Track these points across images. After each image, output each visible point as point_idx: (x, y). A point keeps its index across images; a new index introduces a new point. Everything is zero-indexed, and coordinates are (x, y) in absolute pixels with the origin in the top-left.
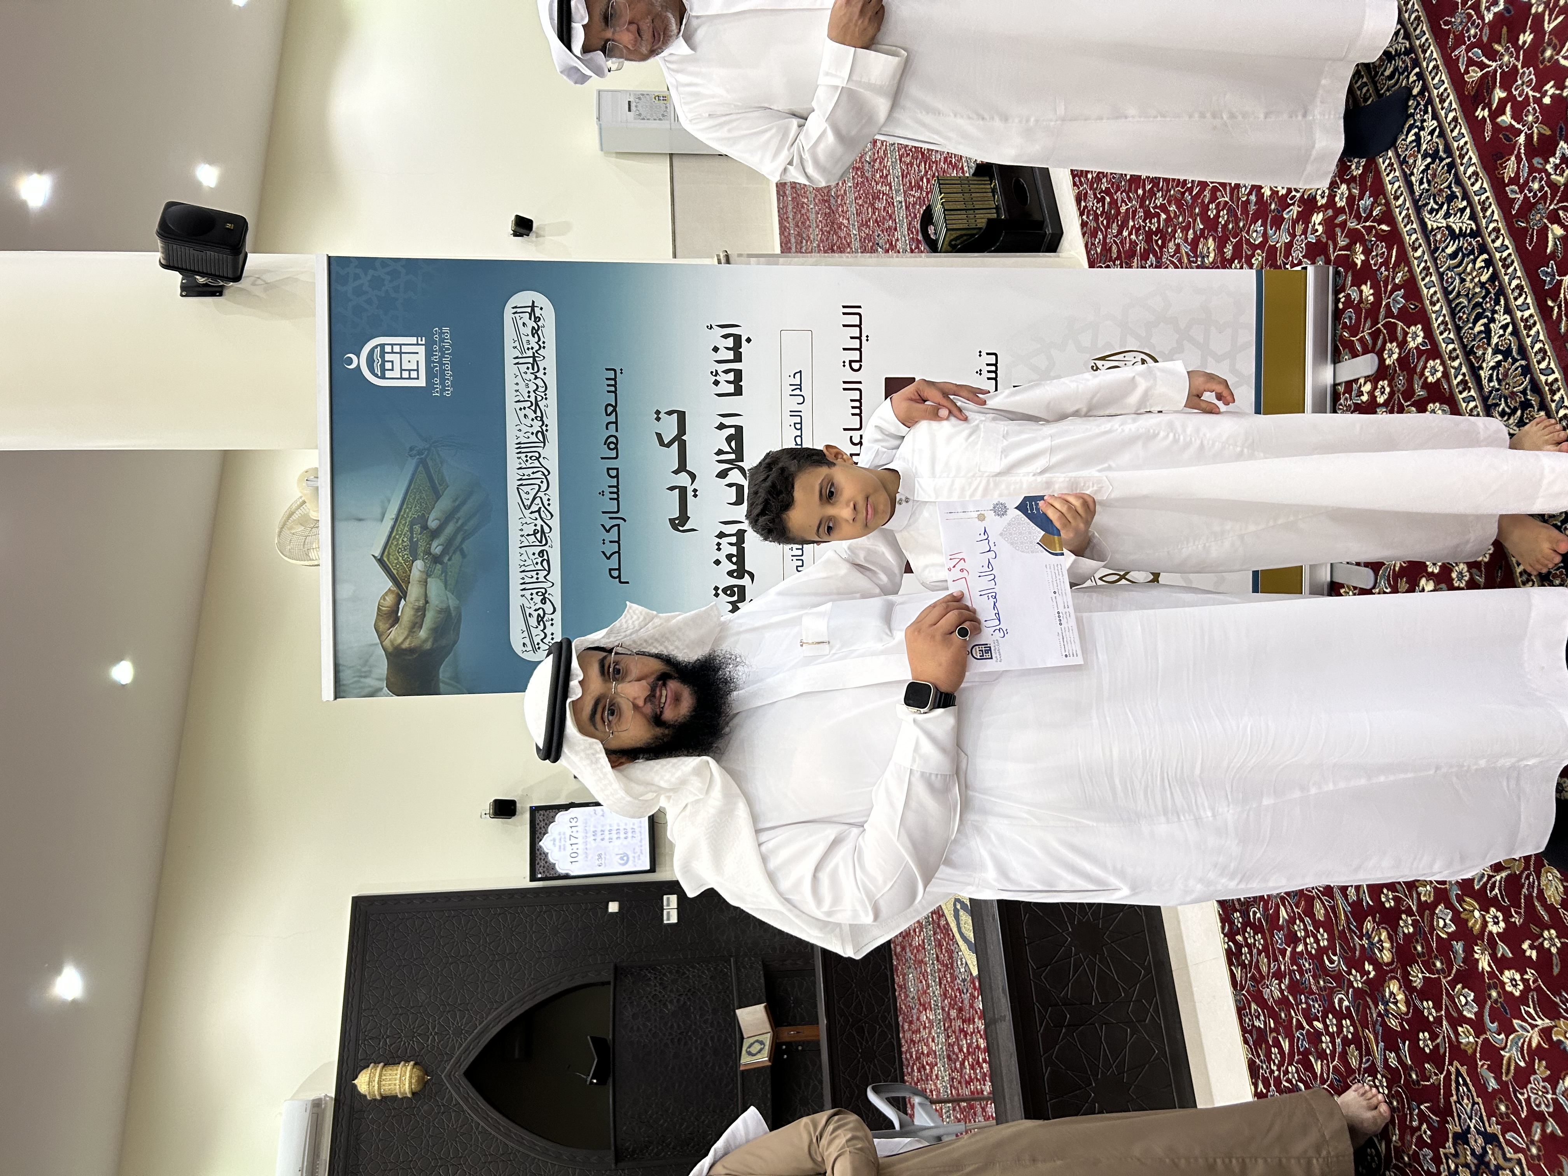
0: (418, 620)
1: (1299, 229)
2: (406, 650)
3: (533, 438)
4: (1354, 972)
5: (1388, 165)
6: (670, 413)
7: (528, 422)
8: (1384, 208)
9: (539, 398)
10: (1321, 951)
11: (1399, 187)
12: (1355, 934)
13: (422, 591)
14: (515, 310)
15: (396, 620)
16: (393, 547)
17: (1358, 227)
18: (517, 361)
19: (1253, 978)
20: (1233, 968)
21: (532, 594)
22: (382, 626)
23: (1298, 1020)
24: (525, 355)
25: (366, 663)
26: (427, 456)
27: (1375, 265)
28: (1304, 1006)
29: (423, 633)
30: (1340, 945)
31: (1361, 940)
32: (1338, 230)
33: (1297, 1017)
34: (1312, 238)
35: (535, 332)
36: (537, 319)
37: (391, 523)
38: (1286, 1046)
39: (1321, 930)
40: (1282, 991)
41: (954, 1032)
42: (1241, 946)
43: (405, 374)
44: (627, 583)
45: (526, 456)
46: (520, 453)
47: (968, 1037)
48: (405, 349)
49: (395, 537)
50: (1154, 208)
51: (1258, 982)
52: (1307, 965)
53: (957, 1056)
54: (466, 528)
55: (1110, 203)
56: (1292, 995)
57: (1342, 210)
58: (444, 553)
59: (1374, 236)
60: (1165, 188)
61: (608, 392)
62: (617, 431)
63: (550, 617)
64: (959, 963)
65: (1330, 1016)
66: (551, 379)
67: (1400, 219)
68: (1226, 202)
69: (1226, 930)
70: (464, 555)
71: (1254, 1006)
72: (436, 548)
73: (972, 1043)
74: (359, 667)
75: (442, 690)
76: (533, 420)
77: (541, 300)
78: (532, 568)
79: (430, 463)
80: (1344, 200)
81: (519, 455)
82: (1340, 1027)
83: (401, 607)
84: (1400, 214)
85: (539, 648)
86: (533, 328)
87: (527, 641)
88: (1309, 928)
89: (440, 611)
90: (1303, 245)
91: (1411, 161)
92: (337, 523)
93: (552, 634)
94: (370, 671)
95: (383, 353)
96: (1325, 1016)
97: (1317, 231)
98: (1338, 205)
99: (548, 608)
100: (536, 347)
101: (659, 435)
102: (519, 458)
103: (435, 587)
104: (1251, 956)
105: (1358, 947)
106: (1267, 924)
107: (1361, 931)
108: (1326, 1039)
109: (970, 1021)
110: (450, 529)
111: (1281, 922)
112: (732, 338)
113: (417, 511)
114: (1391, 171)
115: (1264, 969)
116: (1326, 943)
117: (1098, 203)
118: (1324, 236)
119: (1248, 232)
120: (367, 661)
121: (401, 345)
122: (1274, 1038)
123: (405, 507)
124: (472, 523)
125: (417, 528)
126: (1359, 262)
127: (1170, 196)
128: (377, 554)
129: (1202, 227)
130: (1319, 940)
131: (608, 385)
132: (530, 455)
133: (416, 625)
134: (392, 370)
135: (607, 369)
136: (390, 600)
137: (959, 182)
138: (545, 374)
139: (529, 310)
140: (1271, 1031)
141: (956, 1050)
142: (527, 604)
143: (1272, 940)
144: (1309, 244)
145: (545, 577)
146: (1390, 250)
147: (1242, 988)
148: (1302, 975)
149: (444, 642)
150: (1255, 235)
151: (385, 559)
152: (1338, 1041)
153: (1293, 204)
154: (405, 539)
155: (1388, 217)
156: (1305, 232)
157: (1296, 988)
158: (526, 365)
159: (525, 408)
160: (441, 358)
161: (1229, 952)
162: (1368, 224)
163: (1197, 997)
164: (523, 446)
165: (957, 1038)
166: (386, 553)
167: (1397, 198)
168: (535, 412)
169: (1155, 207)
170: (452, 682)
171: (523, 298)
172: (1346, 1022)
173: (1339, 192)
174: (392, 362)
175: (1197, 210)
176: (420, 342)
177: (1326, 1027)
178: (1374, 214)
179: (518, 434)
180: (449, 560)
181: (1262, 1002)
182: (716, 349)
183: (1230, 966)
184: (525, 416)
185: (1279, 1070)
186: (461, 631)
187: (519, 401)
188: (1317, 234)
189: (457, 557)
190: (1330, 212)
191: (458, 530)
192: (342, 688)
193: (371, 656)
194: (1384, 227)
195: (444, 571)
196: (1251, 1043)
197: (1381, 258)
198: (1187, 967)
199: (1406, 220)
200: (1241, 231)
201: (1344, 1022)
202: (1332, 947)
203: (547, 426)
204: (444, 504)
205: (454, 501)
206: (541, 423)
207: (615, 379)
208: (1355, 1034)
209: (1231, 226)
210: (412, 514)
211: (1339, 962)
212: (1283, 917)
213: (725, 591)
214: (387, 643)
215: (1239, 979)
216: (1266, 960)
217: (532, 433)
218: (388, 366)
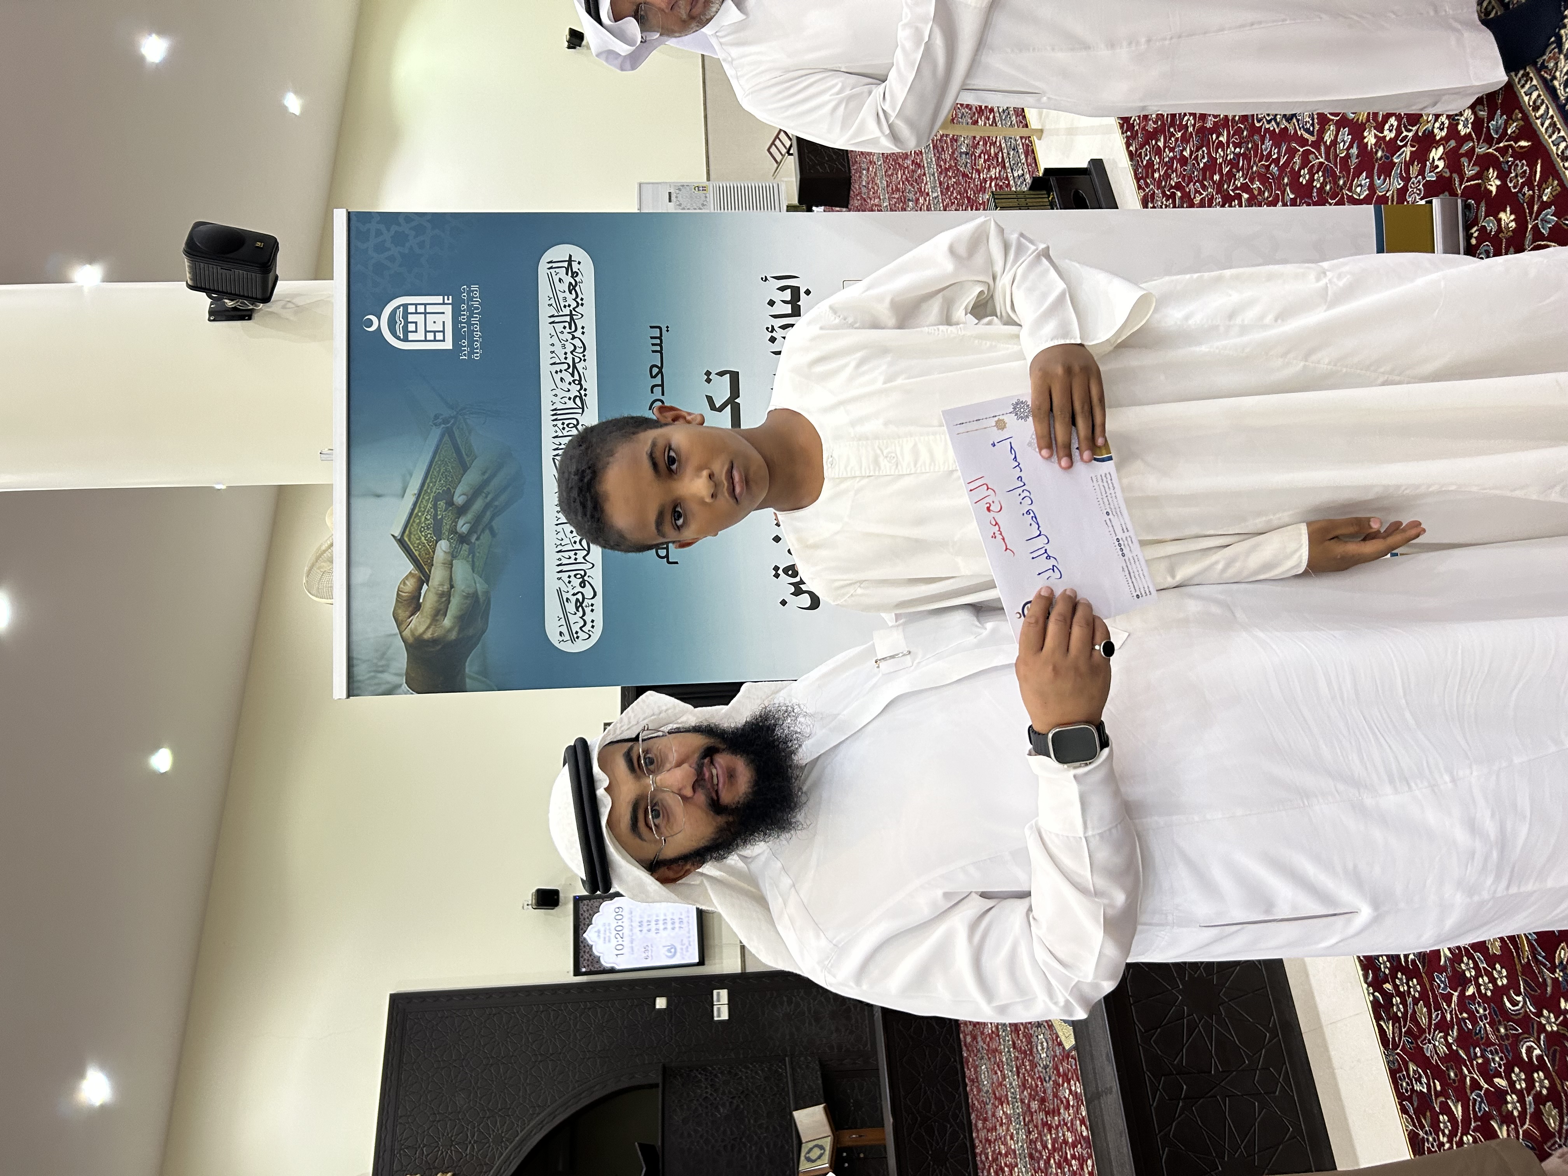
0: (442, 606)
1: (1414, 170)
2: (428, 641)
3: (571, 404)
4: (1545, 1012)
5: (1523, 76)
6: (721, 374)
7: (565, 386)
8: (1522, 123)
9: (577, 360)
10: (1499, 992)
11: (1539, 96)
12: (1545, 966)
13: (448, 572)
14: (550, 265)
15: (417, 607)
16: (415, 525)
17: (1490, 150)
18: (552, 319)
19: (1409, 1032)
20: (1382, 1023)
21: (569, 577)
22: (402, 614)
23: (1472, 1079)
24: (561, 313)
25: (383, 656)
26: (453, 424)
27: (1515, 187)
28: (1480, 1061)
29: (447, 622)
30: (1525, 981)
31: (1553, 972)
32: (1464, 161)
33: (1470, 1075)
34: (1432, 177)
35: (572, 288)
36: (575, 275)
37: (413, 499)
38: (1458, 1111)
39: (1498, 966)
40: (1449, 1046)
41: (1036, 1126)
42: (1392, 996)
43: (430, 336)
44: (677, 563)
45: (563, 424)
46: (556, 420)
47: (1053, 1132)
48: (430, 309)
49: (417, 515)
50: (1233, 190)
51: (1416, 1038)
52: (1481, 1011)
53: (1041, 1153)
54: (496, 503)
55: (1181, 198)
56: (1461, 1048)
57: (1468, 137)
58: (471, 531)
59: (1511, 156)
60: (1246, 166)
61: (653, 351)
62: (663, 394)
63: (590, 602)
64: (1040, 1048)
65: (1517, 1070)
66: (590, 339)
67: (1543, 130)
68: (1321, 164)
69: (1370, 979)
70: (493, 534)
71: (1412, 1067)
72: (463, 526)
73: (1058, 1137)
74: (375, 661)
75: (468, 687)
76: (570, 383)
77: (579, 254)
78: (570, 547)
79: (457, 433)
80: (1470, 126)
81: (555, 423)
82: (1530, 1082)
83: (423, 592)
84: (1542, 125)
85: (578, 637)
86: (570, 284)
87: (564, 629)
88: (1481, 966)
89: (466, 597)
90: (1421, 186)
91: (1551, 65)
92: (353, 501)
93: (593, 621)
94: (388, 666)
95: (406, 314)
96: (1509, 1071)
97: (1437, 167)
98: (1462, 133)
99: (588, 592)
100: (574, 304)
101: (710, 399)
102: (555, 426)
103: (461, 569)
104: (1405, 1006)
105: (1549, 981)
106: (1423, 967)
107: (1552, 961)
108: (1512, 1098)
109: (1056, 1112)
110: (478, 505)
111: (1442, 963)
112: (789, 290)
113: (442, 486)
114: (1526, 82)
115: (1424, 1021)
116: (1505, 981)
117: (1167, 200)
118: (1447, 170)
119: (1350, 190)
120: (384, 654)
121: (425, 305)
122: (1441, 1103)
123: (428, 481)
124: (503, 498)
125: (442, 504)
126: (1494, 189)
127: (1252, 173)
128: (397, 534)
129: (1292, 196)
130: (1496, 979)
131: (653, 345)
132: (566, 422)
133: (439, 612)
134: (416, 331)
135: (651, 327)
136: (411, 585)
137: (1015, 196)
138: (583, 333)
139: (566, 264)
140: (1437, 1095)
141: (1039, 1146)
142: (564, 588)
143: (1432, 985)
144: (1428, 185)
145: (584, 558)
146: (1532, 166)
147: (1396, 1047)
148: (1475, 1023)
149: (471, 632)
150: (1358, 190)
151: (406, 539)
152: (1529, 1099)
153: (1405, 145)
154: (429, 517)
155: (1528, 131)
156: (1422, 172)
157: (1467, 1039)
158: (562, 325)
159: (561, 371)
160: (469, 317)
161: (1375, 1004)
162: (1501, 145)
163: (1336, 1062)
164: (559, 412)
165: (1039, 1133)
166: (407, 532)
167: (1536, 108)
168: (573, 375)
169: (1236, 188)
170: (480, 677)
171: (559, 252)
172: (1538, 1076)
173: (1463, 118)
174: (416, 323)
175: (1286, 180)
176: (446, 301)
177: (1512, 1084)
178: (1509, 132)
179: (555, 399)
180: (477, 539)
181: (1423, 1062)
182: (772, 303)
183: (1377, 1022)
184: (562, 379)
185: (1450, 1141)
186: (490, 620)
187: (554, 364)
188: (1438, 170)
189: (487, 534)
190: (1453, 143)
191: (487, 506)
192: (356, 685)
193: (388, 648)
194: (1523, 143)
195: (472, 552)
196: (1412, 1112)
197: (1522, 178)
198: (1321, 1027)
199: (1550, 130)
200: (1342, 189)
201: (1536, 1075)
202: (1513, 984)
203: (585, 390)
204: (471, 478)
205: (484, 473)
206: (579, 387)
207: (660, 338)
208: (1552, 1089)
209: (1328, 187)
210: (437, 488)
211: (1525, 1002)
212: (1445, 956)
213: (786, 571)
214: (407, 633)
215: (1390, 1036)
216: (1425, 1010)
217: (570, 399)
218: (411, 327)
